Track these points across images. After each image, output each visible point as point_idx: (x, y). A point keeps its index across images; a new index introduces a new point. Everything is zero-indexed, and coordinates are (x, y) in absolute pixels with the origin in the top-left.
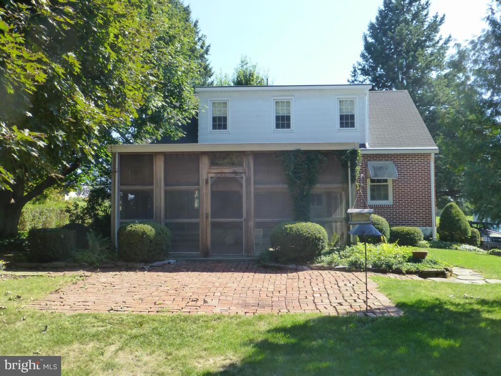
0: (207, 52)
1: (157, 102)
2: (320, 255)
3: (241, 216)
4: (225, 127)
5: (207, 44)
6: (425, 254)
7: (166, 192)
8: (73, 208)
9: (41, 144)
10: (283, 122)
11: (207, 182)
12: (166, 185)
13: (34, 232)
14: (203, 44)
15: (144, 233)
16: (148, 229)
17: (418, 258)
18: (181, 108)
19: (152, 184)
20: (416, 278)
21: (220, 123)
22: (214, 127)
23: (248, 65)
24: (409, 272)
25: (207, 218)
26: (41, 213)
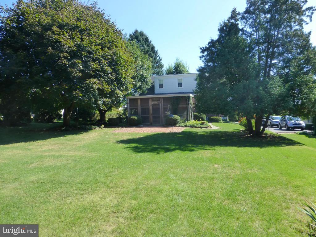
0: (161, 60)
1: (139, 84)
2: (178, 123)
3: (160, 114)
4: (163, 87)
5: (161, 57)
6: (204, 123)
7: (141, 108)
8: (119, 113)
9: (111, 101)
10: (180, 85)
11: (151, 105)
12: (141, 106)
13: (109, 119)
14: (160, 58)
15: (135, 119)
16: (135, 117)
17: (202, 124)
18: (147, 84)
19: (137, 106)
20: (200, 128)
21: (161, 86)
22: (159, 88)
23: (179, 61)
24: (198, 127)
25: (151, 115)
26: (111, 115)
